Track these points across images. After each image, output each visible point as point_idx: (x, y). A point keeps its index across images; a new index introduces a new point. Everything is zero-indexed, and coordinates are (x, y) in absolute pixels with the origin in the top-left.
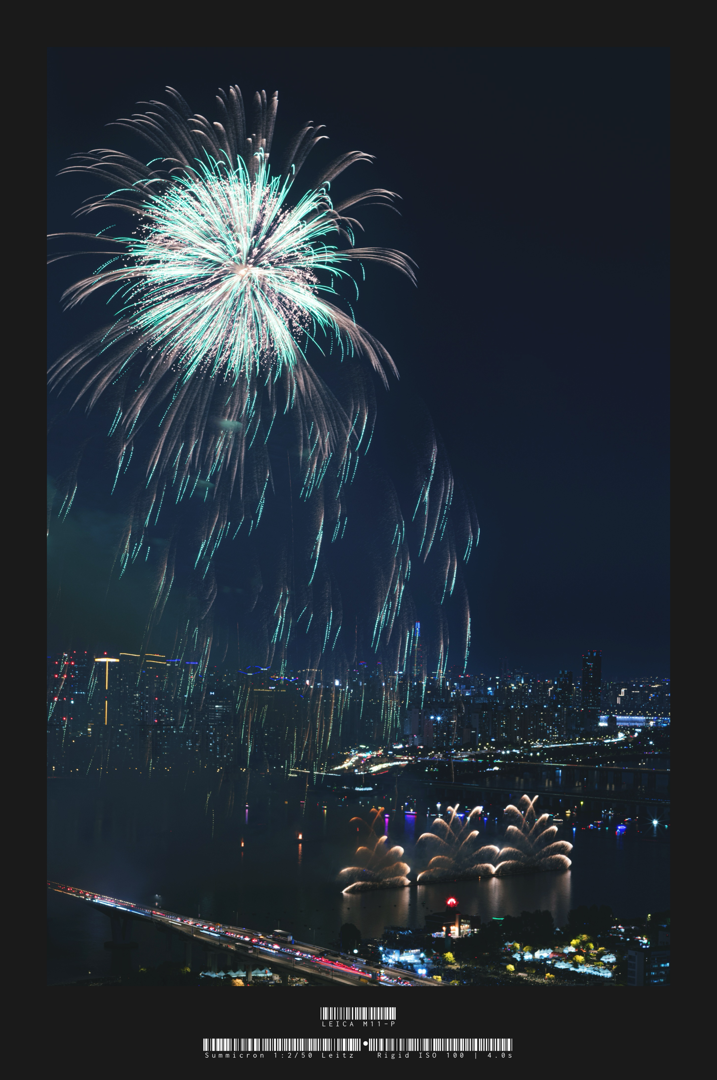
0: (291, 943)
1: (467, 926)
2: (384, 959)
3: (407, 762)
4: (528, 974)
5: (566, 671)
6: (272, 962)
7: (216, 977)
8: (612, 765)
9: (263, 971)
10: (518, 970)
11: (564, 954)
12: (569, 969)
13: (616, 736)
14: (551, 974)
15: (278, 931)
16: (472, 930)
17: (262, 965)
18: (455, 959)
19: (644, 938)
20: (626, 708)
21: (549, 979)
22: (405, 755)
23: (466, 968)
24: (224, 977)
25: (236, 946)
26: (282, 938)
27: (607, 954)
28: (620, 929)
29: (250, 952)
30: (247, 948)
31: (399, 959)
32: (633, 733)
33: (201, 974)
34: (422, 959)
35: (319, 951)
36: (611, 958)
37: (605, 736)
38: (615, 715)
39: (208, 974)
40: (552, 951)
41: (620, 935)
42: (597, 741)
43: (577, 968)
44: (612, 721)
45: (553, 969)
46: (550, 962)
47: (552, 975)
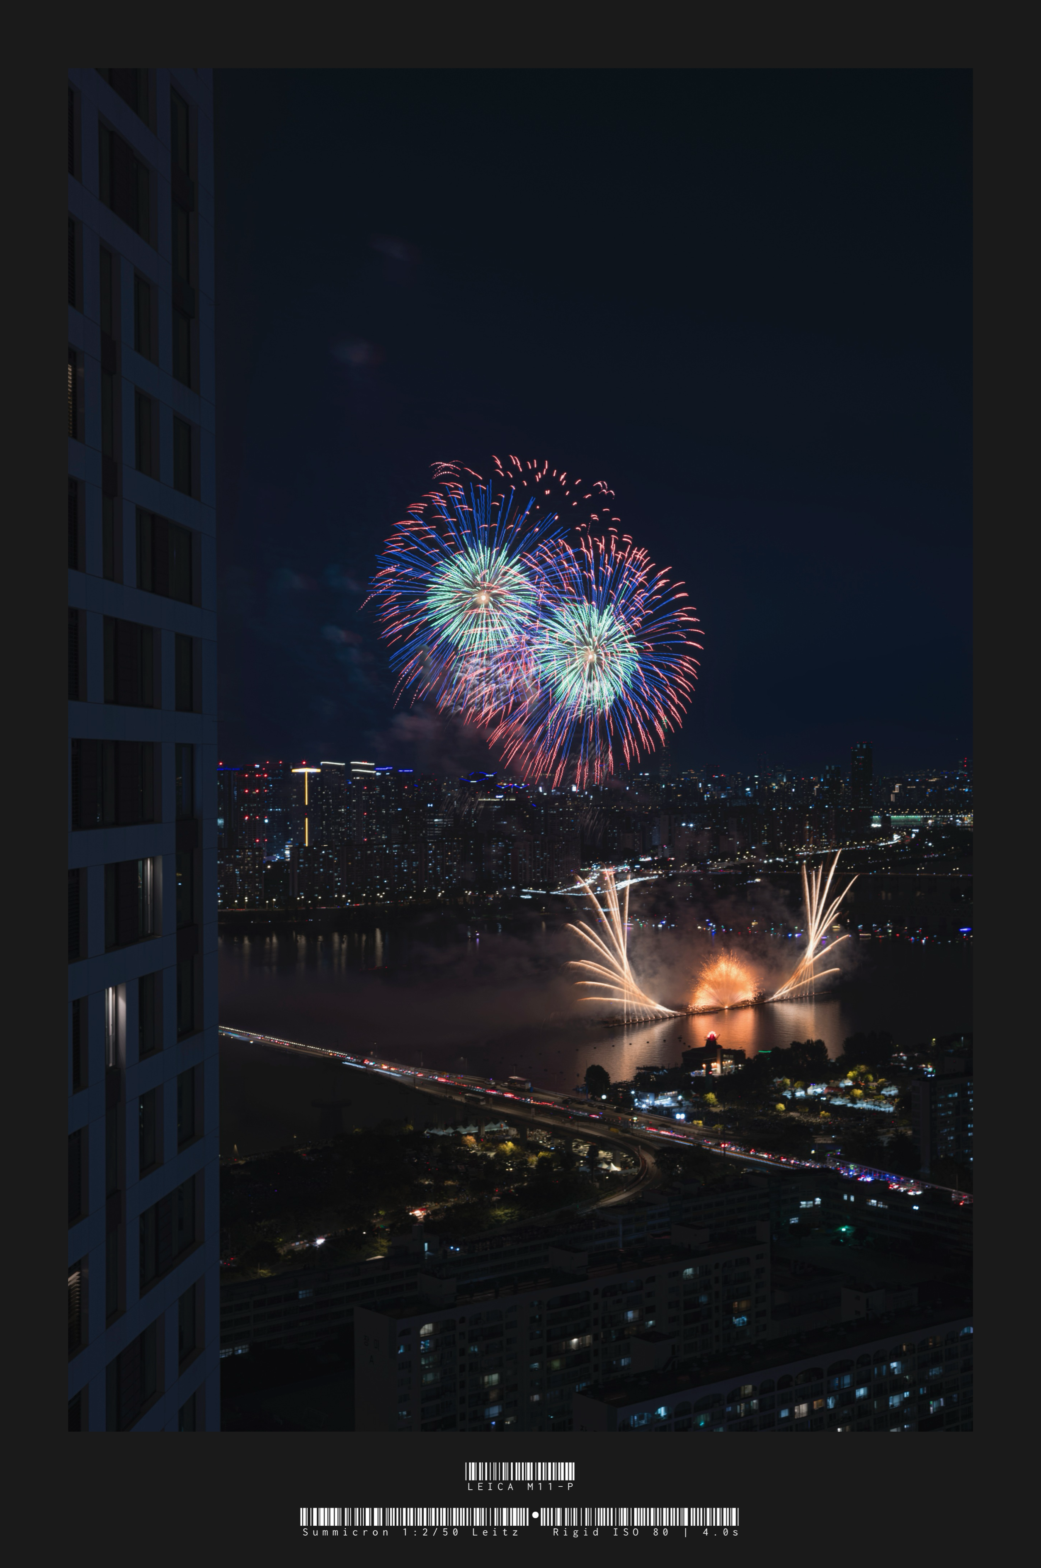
0: (529, 1090)
1: (729, 1061)
2: (637, 1104)
3: (657, 877)
4: (801, 1113)
5: (833, 767)
6: (507, 1114)
7: (444, 1136)
8: (888, 871)
9: (498, 1125)
10: (789, 1109)
11: (841, 1089)
12: (846, 1105)
13: (892, 839)
14: (826, 1112)
15: (513, 1078)
16: (736, 1066)
17: (496, 1118)
18: (718, 1101)
19: (929, 1066)
20: (902, 806)
21: (825, 1117)
22: (655, 868)
23: (730, 1110)
24: (452, 1133)
25: (466, 1098)
26: (519, 1086)
27: (890, 1085)
28: (901, 1056)
29: (482, 1103)
30: (479, 1099)
31: (653, 1103)
32: (910, 833)
33: (425, 1132)
34: (679, 1102)
35: (562, 1098)
36: (893, 1091)
37: (879, 839)
38: (889, 814)
39: (434, 1131)
40: (826, 1086)
41: (902, 1064)
42: (870, 844)
43: (855, 1103)
44: (885, 821)
45: (828, 1107)
46: (824, 1099)
47: (827, 1114)
